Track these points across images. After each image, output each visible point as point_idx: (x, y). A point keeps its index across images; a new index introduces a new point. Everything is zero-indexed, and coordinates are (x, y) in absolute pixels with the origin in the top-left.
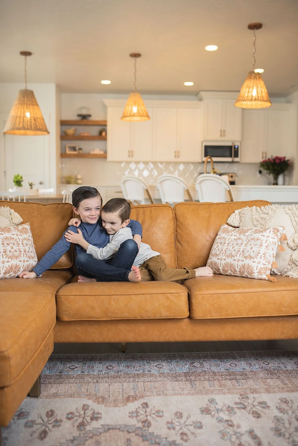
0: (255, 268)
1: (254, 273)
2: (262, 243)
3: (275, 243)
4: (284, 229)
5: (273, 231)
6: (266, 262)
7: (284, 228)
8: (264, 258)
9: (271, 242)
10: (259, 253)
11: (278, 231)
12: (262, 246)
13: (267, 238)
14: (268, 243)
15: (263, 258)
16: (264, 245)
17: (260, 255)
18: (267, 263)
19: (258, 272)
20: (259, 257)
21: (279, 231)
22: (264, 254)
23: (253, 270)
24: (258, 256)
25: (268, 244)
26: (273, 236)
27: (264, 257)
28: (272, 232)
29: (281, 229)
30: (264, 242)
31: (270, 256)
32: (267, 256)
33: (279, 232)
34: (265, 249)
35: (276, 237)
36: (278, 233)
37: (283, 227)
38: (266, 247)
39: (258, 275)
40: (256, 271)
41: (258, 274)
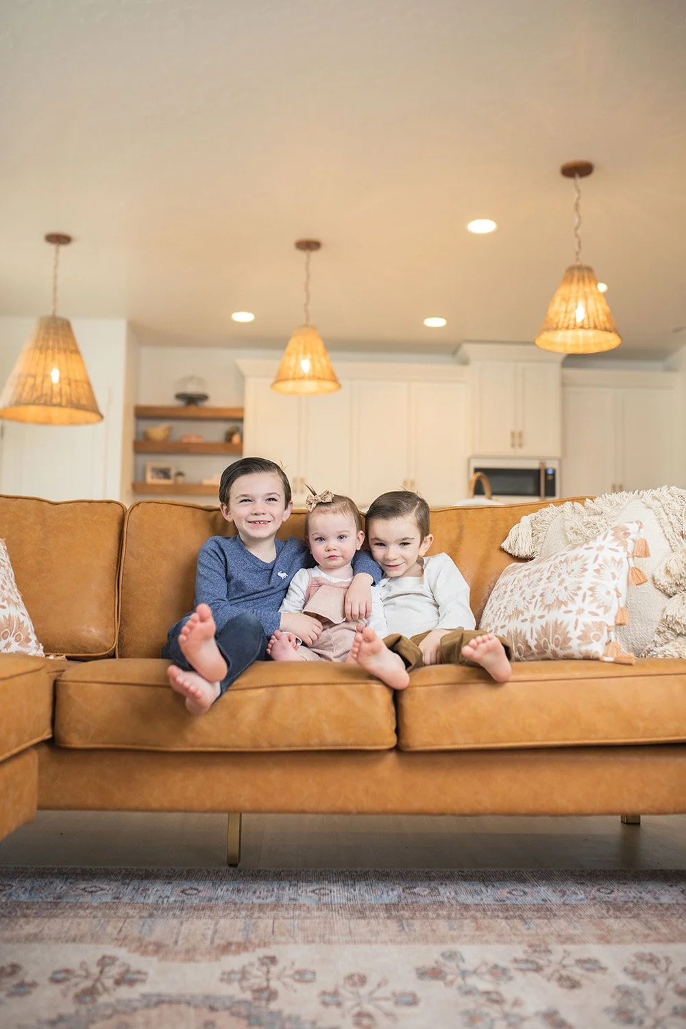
0: (570, 628)
1: (570, 639)
2: (585, 565)
3: (620, 562)
4: (640, 528)
5: (613, 535)
6: (599, 607)
7: (641, 524)
8: (592, 598)
9: (609, 559)
10: (579, 588)
11: (627, 534)
12: (585, 570)
13: (599, 552)
14: (600, 561)
15: (589, 599)
16: (591, 567)
17: (580, 593)
18: (601, 611)
19: (579, 638)
20: (578, 599)
21: (629, 534)
22: (591, 589)
23: (568, 633)
24: (576, 595)
25: (600, 565)
26: (614, 545)
27: (591, 596)
28: (610, 538)
29: (633, 528)
30: (590, 561)
31: (609, 593)
32: (601, 592)
33: (630, 537)
34: (594, 577)
35: (621, 548)
36: (627, 540)
37: (637, 522)
38: (597, 571)
39: (579, 645)
40: (574, 634)
41: (579, 642)
